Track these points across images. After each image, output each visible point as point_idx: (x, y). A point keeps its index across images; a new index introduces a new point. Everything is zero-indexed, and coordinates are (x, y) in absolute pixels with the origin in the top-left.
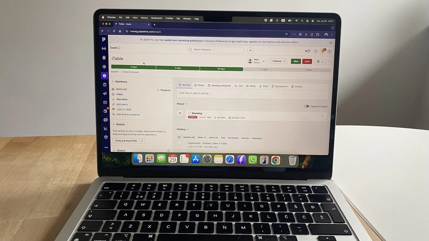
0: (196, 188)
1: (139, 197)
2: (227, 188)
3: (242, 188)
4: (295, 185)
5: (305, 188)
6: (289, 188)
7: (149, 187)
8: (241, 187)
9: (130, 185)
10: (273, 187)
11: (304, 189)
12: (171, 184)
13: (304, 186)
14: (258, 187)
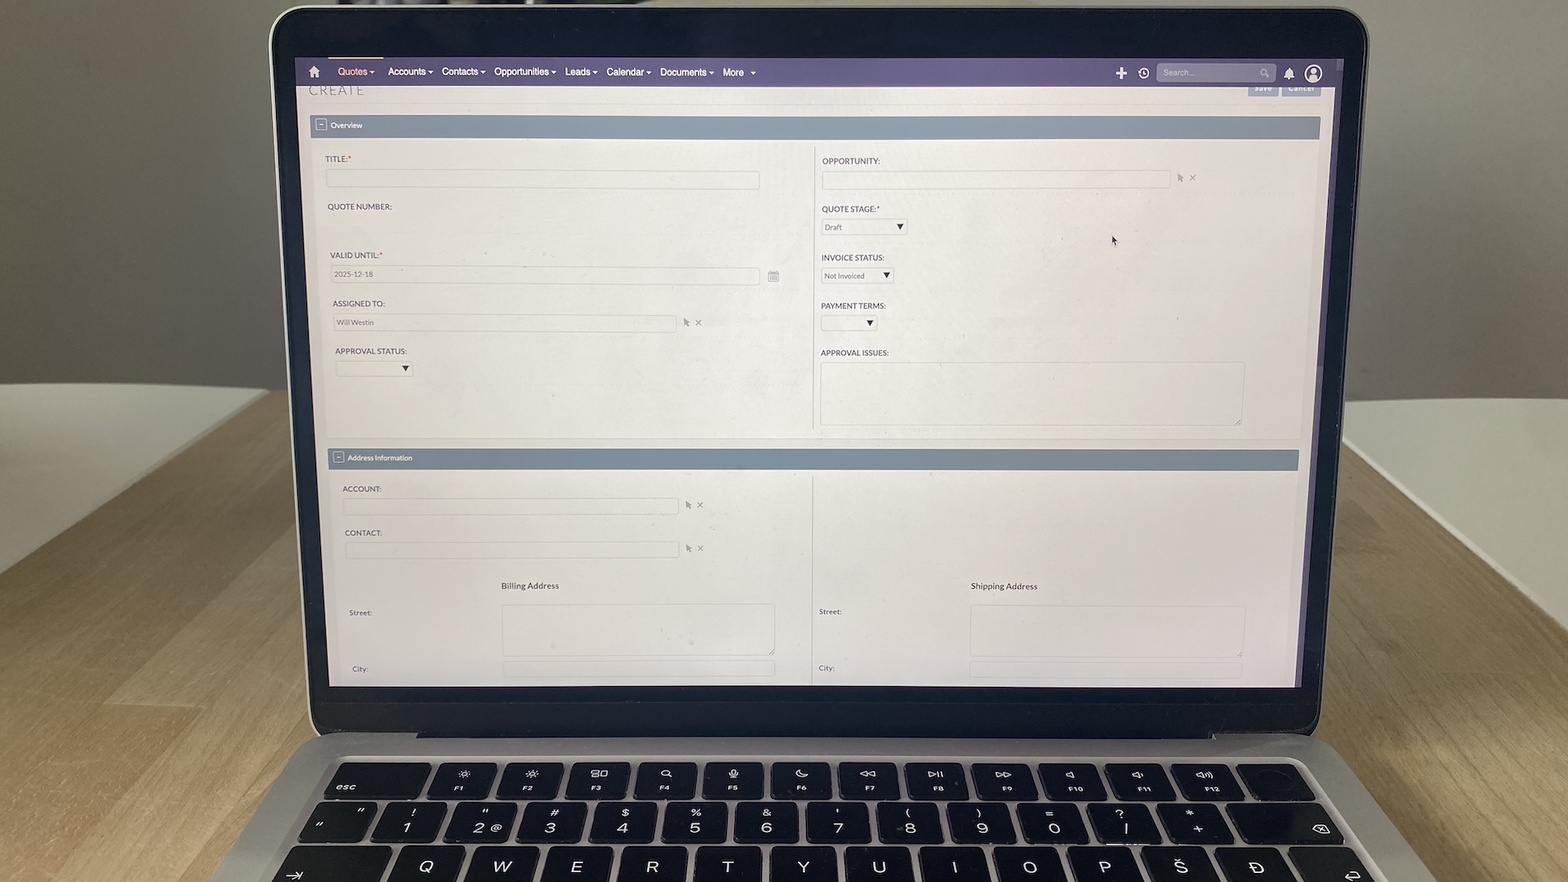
0: (733, 782)
1: (485, 829)
2: (869, 781)
3: (936, 781)
4: (1167, 761)
5: (1210, 775)
6: (1138, 775)
7: (529, 781)
8: (930, 774)
9: (449, 771)
10: (1071, 775)
11: (1208, 782)
12: (626, 767)
13: (1205, 768)
14: (1003, 774)
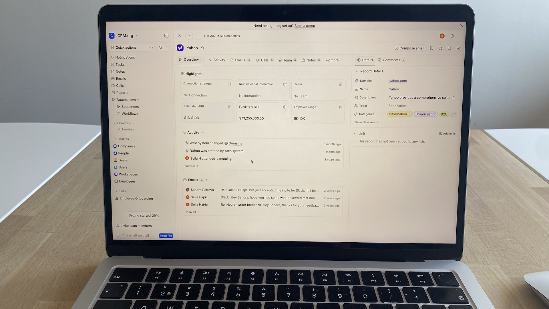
0: (253, 277)
1: (165, 294)
2: (301, 277)
3: (324, 277)
4: (407, 271)
5: (422, 276)
6: (397, 276)
7: (181, 276)
8: (322, 275)
9: (153, 271)
10: (372, 275)
11: (421, 279)
12: (215, 270)
13: (420, 273)
14: (348, 275)
